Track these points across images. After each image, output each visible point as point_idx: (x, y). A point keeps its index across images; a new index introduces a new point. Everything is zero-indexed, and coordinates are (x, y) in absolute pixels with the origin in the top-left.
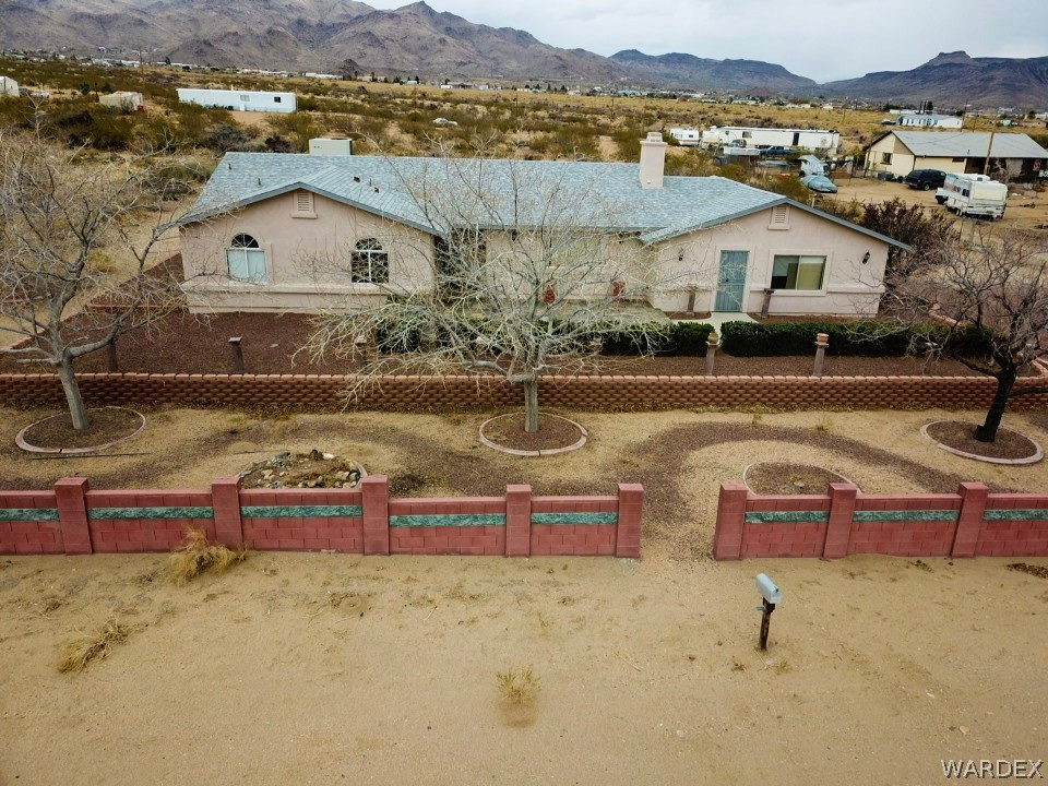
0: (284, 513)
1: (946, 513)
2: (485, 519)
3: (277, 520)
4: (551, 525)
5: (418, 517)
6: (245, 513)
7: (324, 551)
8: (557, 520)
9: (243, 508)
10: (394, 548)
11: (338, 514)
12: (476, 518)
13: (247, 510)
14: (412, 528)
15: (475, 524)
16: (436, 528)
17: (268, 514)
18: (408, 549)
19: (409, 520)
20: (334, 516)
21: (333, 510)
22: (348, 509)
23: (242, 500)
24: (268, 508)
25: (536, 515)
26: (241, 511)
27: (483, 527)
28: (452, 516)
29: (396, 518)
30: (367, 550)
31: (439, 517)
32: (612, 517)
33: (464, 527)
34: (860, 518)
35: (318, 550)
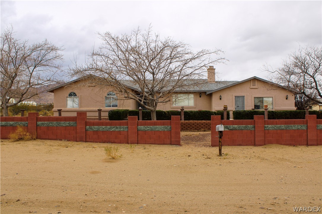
0: (51, 124)
2: (120, 128)
3: (48, 127)
4: (145, 131)
5: (96, 127)
6: (38, 124)
7: (63, 140)
8: (148, 129)
9: (38, 122)
10: (87, 140)
11: (68, 125)
12: (117, 128)
13: (39, 123)
14: (94, 131)
15: (117, 130)
16: (103, 131)
17: (45, 125)
18: (93, 140)
19: (93, 128)
20: (67, 126)
21: (67, 123)
22: (72, 123)
23: (38, 119)
24: (46, 122)
25: (140, 127)
26: (37, 123)
27: (120, 132)
28: (108, 127)
29: (88, 127)
30: (78, 139)
31: (103, 127)
32: (169, 128)
33: (113, 131)
34: (267, 128)
35: (61, 140)
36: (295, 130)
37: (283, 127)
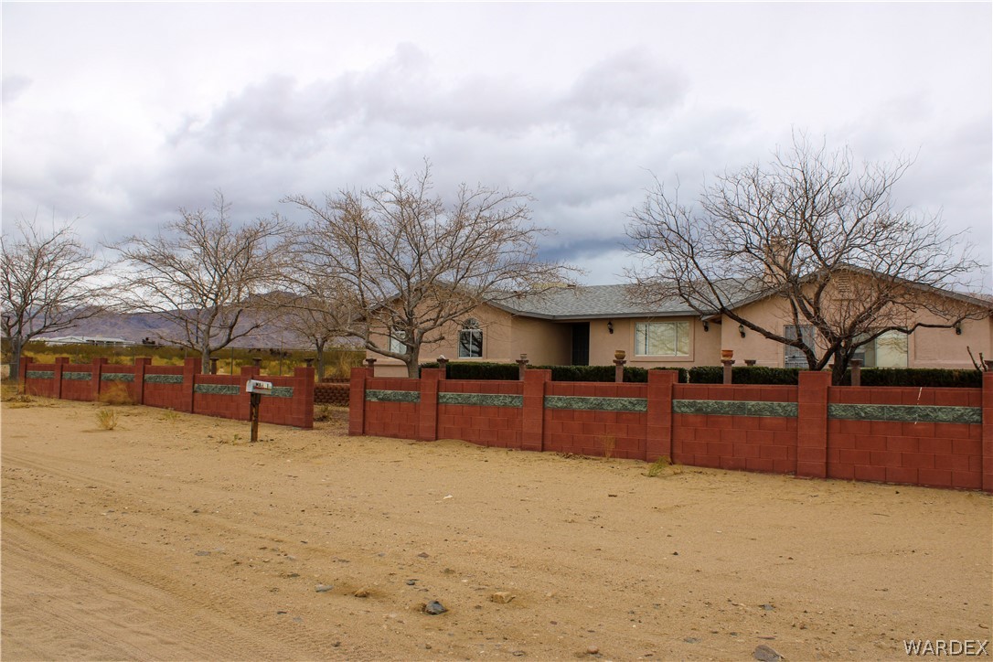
0: (158, 380)
1: (513, 398)
3: (155, 384)
5: (205, 386)
6: (145, 378)
9: (145, 375)
10: (195, 410)
12: (229, 388)
14: (202, 394)
15: (228, 393)
16: (212, 395)
17: (153, 380)
18: (201, 410)
19: (202, 388)
20: (175, 383)
21: (175, 378)
22: (180, 377)
24: (153, 375)
28: (219, 386)
29: (197, 385)
31: (214, 386)
32: (292, 392)
33: (224, 395)
34: (445, 400)
35: (167, 408)
36: (498, 407)
37: (475, 397)
